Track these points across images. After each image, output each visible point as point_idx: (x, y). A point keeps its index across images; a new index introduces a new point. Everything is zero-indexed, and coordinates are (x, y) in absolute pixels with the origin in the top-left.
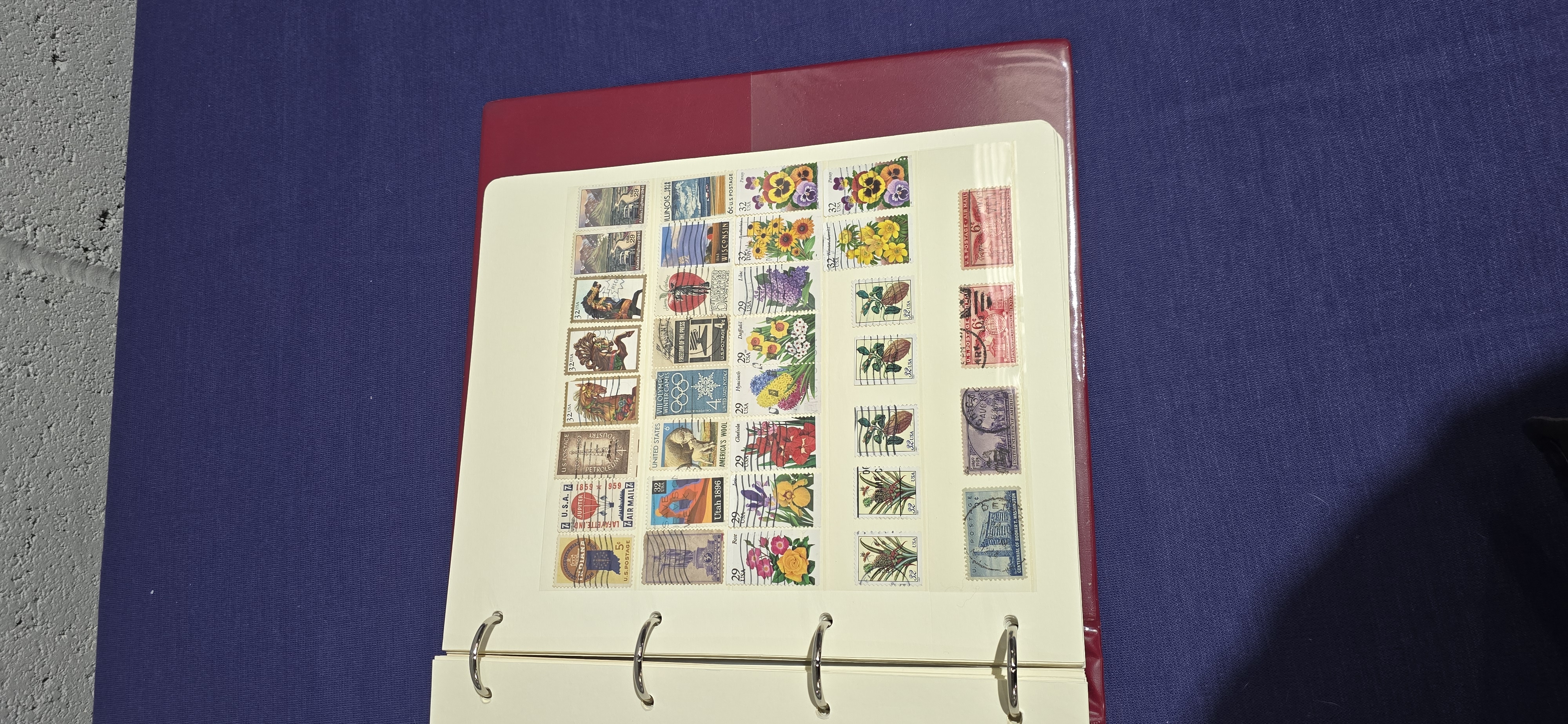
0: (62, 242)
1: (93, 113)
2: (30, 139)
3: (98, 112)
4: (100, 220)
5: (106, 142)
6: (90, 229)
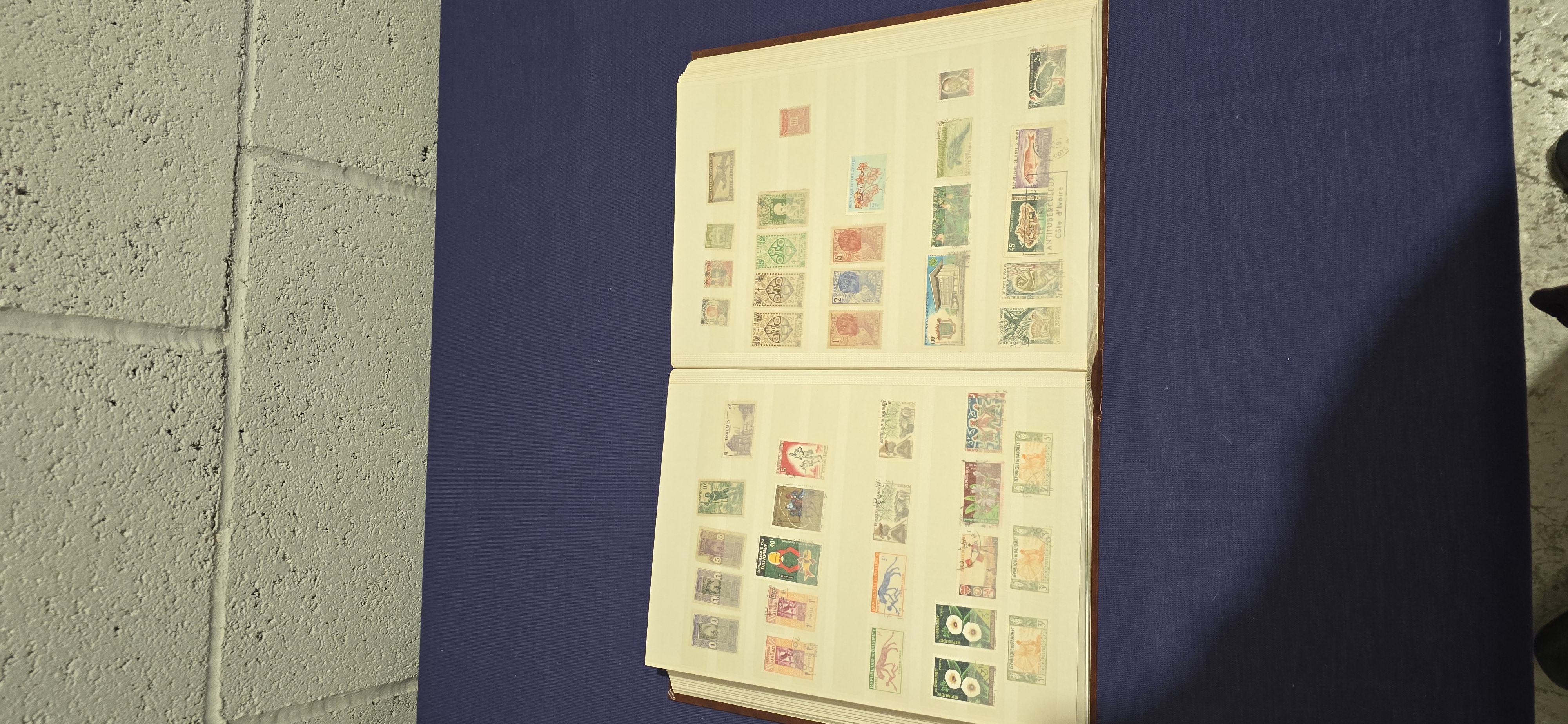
0: (400, 172)
1: (416, 77)
4: (423, 154)
5: (425, 98)
6: (417, 162)
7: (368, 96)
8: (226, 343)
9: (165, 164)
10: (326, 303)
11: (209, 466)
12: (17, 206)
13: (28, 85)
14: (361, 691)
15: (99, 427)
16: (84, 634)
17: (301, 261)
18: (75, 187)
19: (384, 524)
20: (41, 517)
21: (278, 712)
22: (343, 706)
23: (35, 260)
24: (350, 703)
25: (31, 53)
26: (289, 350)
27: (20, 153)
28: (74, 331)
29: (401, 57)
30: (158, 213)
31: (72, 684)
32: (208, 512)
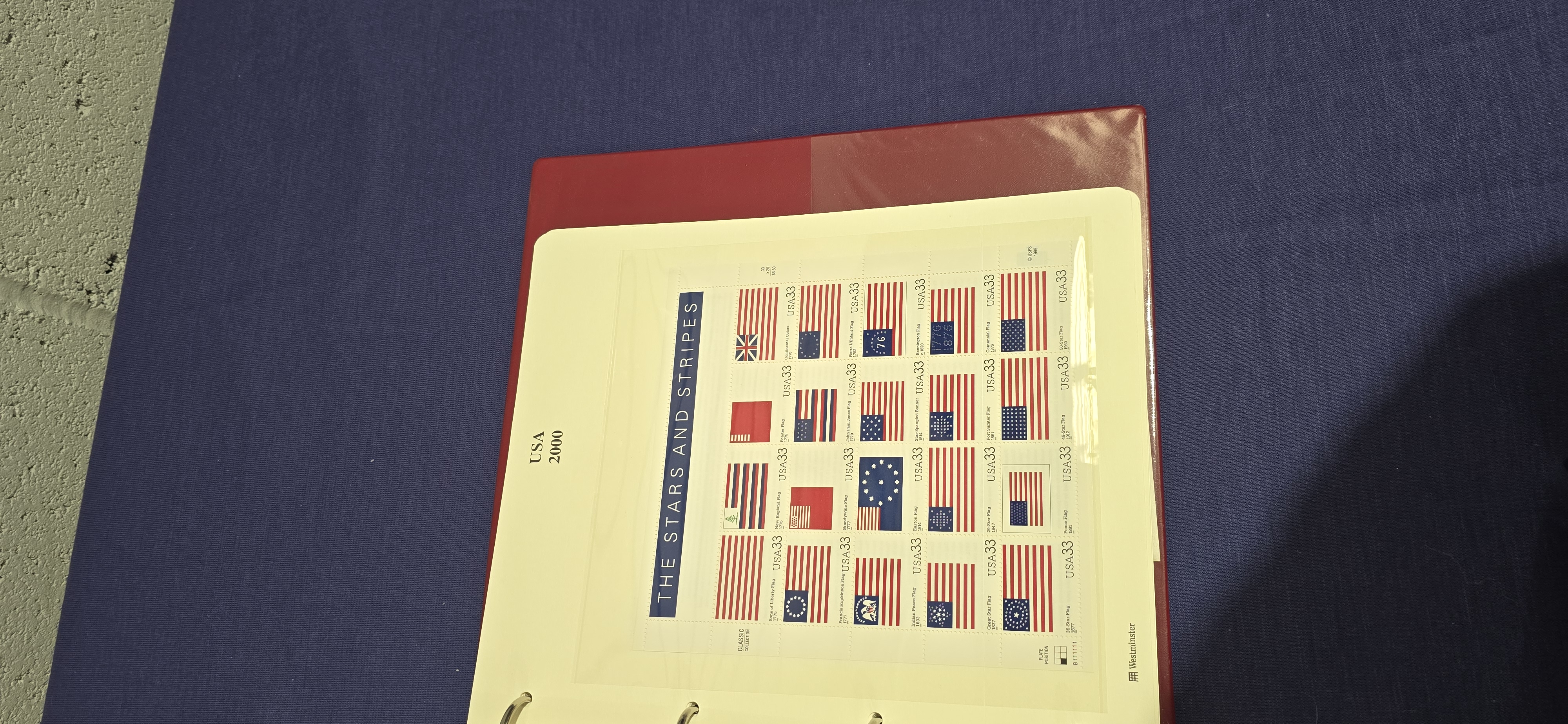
0: (65, 284)
1: (112, 157)
2: (43, 182)
3: (117, 157)
4: (107, 263)
5: (122, 186)
6: (95, 272)
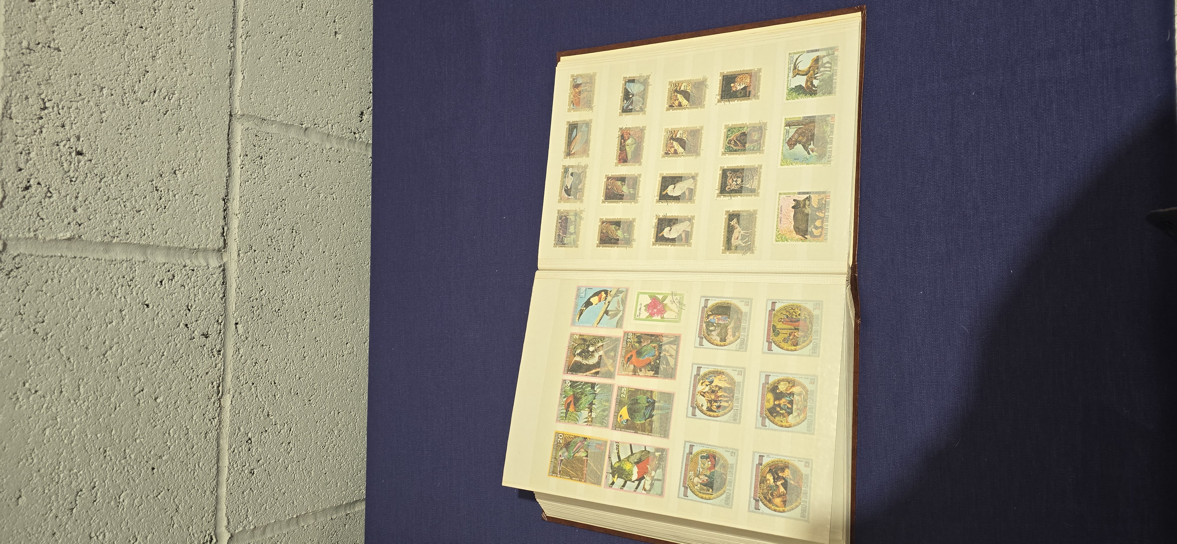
7: (321, 74)
8: (225, 260)
9: (179, 130)
10: (294, 228)
11: (214, 350)
12: (77, 164)
13: (82, 75)
14: (324, 510)
15: (138, 323)
16: (131, 473)
17: (276, 198)
18: (117, 149)
19: (337, 389)
20: (99, 390)
21: (266, 526)
22: (311, 522)
23: (90, 203)
24: (316, 519)
25: (83, 51)
26: (269, 264)
27: (77, 124)
28: (119, 254)
29: (343, 45)
30: (175, 166)
31: (123, 509)
32: (215, 383)
